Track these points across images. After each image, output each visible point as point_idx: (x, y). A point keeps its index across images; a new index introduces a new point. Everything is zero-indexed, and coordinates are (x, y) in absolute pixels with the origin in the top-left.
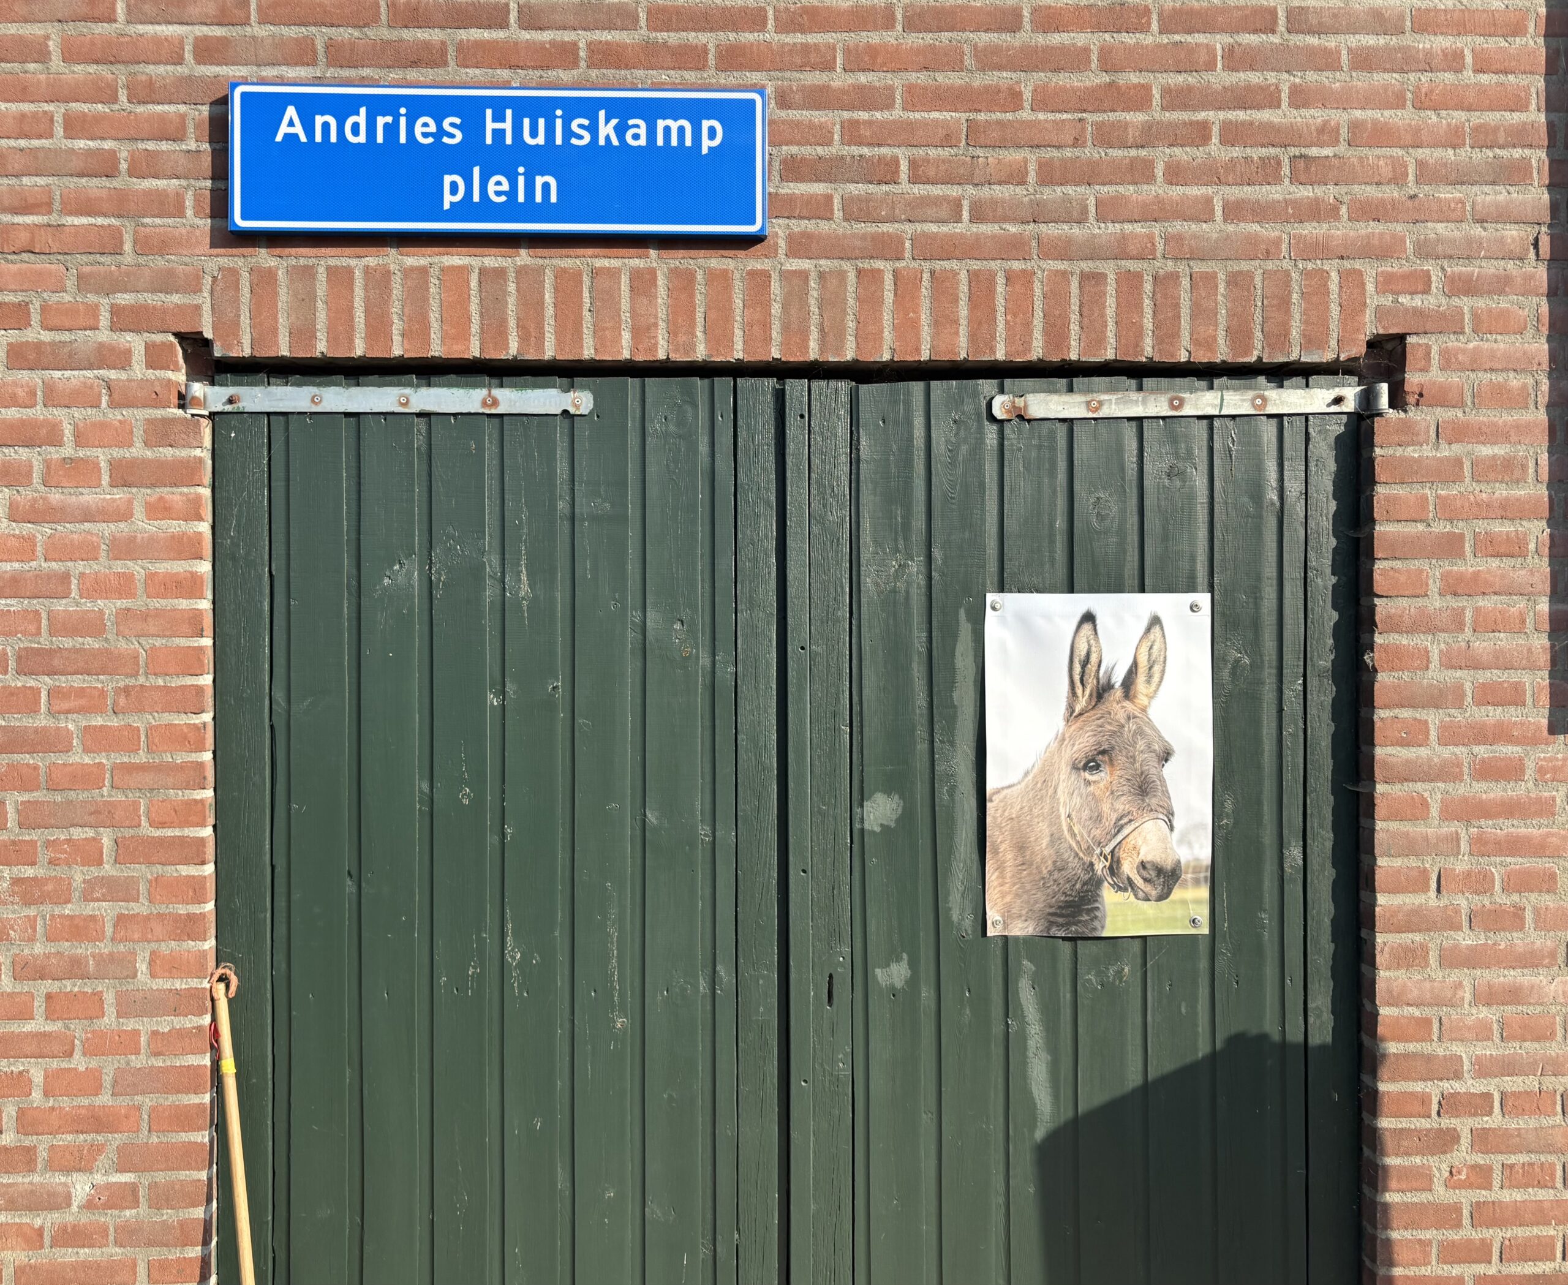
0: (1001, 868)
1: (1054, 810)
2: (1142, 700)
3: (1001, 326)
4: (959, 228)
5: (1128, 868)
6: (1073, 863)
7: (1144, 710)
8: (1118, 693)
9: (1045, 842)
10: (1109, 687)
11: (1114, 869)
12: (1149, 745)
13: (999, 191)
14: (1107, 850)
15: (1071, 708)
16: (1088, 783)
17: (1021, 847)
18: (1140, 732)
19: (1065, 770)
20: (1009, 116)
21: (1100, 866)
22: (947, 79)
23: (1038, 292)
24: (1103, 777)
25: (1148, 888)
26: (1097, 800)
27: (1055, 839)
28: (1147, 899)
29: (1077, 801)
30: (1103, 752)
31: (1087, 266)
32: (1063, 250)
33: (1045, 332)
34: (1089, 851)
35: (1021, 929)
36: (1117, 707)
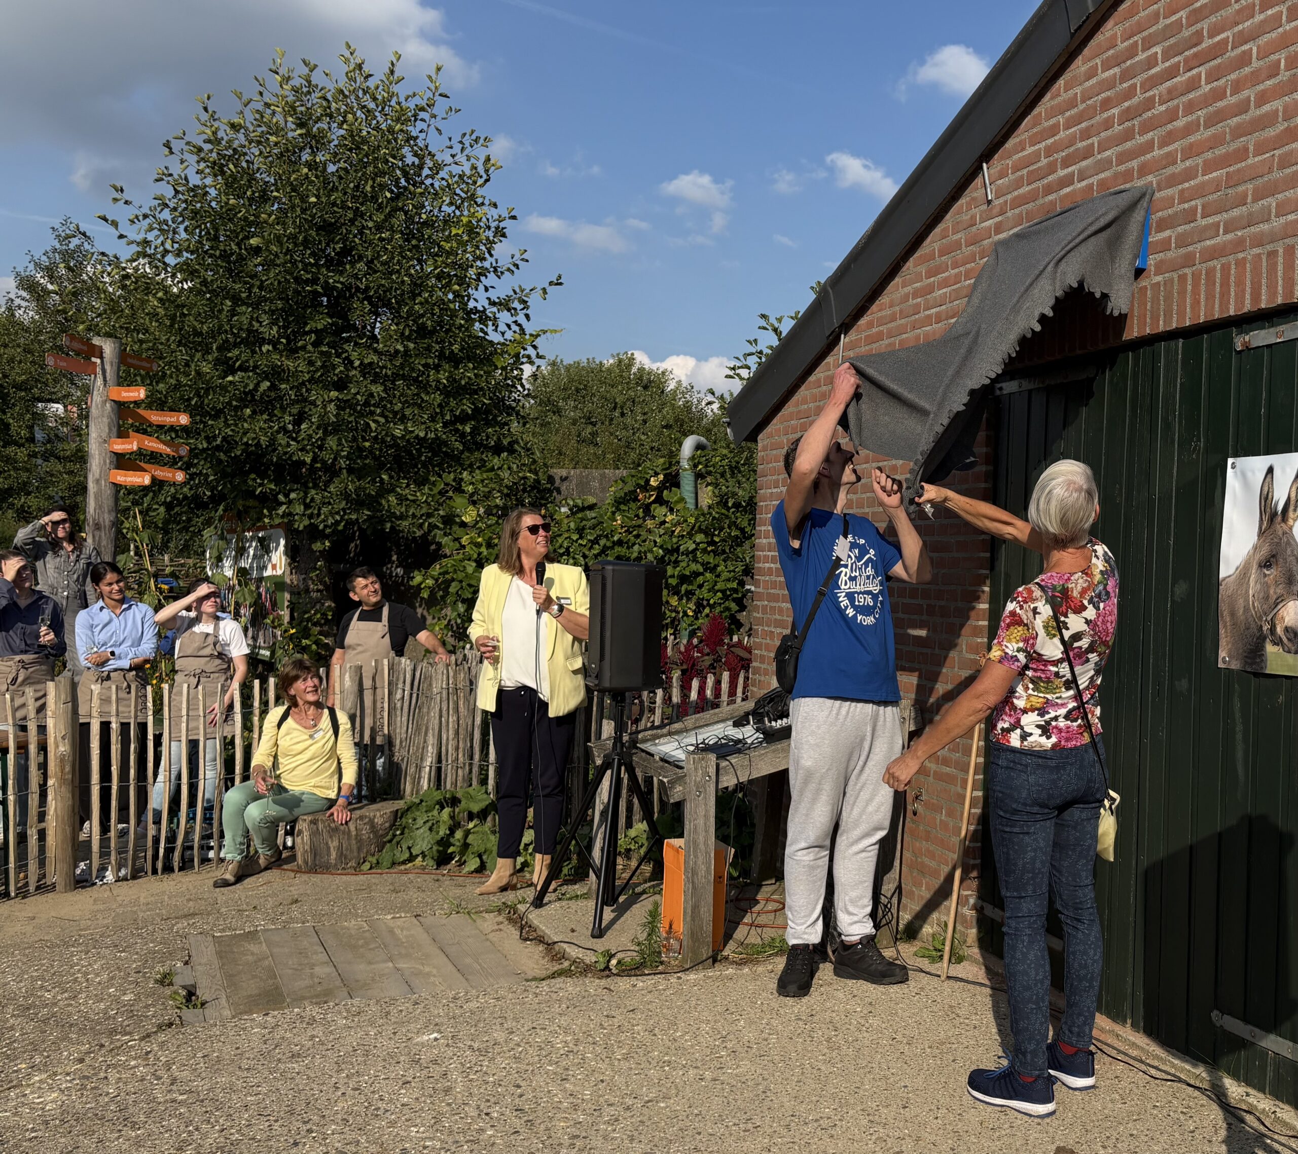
0: (1225, 626)
1: (1247, 592)
2: (1291, 522)
3: (1233, 294)
4: (1218, 240)
5: (1279, 630)
6: (1253, 625)
7: (1291, 528)
8: (1279, 518)
9: (1241, 611)
10: (1276, 513)
11: (1273, 630)
12: (1292, 551)
13: (1236, 212)
14: (1269, 618)
15: (1260, 528)
16: (1265, 575)
17: (1233, 614)
18: (1288, 543)
19: (1255, 566)
20: (1243, 164)
21: (1266, 627)
22: (1220, 151)
23: (1248, 269)
24: (1272, 573)
25: (1290, 645)
26: (1268, 587)
27: (1246, 609)
28: (1289, 652)
29: (1258, 586)
30: (1273, 556)
31: (1269, 247)
32: (1259, 241)
33: (1252, 294)
34: (1260, 618)
35: (1235, 665)
36: (1280, 527)
